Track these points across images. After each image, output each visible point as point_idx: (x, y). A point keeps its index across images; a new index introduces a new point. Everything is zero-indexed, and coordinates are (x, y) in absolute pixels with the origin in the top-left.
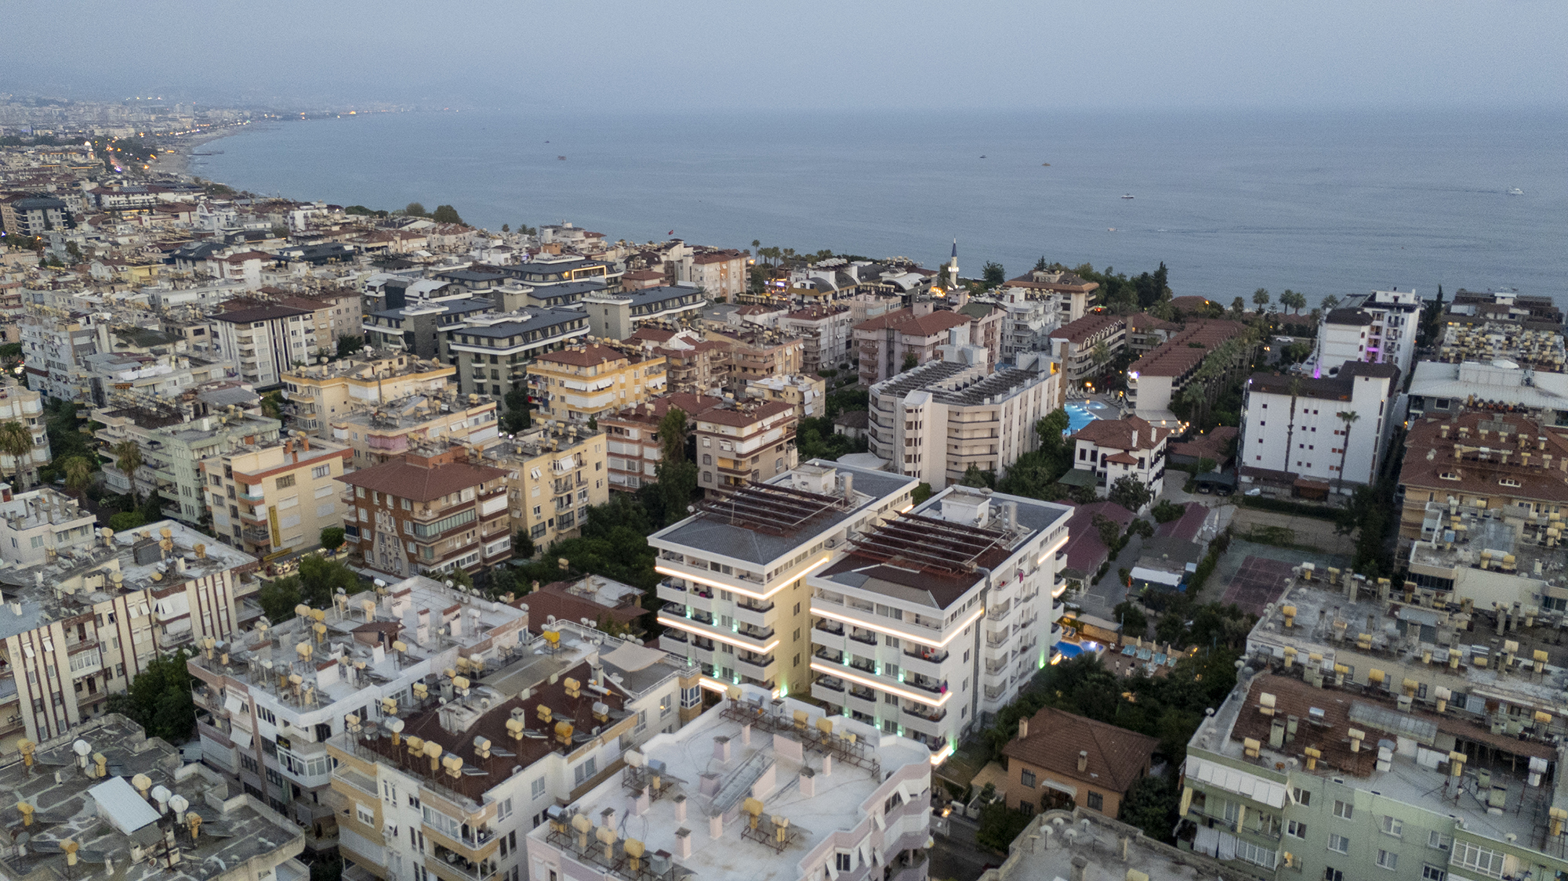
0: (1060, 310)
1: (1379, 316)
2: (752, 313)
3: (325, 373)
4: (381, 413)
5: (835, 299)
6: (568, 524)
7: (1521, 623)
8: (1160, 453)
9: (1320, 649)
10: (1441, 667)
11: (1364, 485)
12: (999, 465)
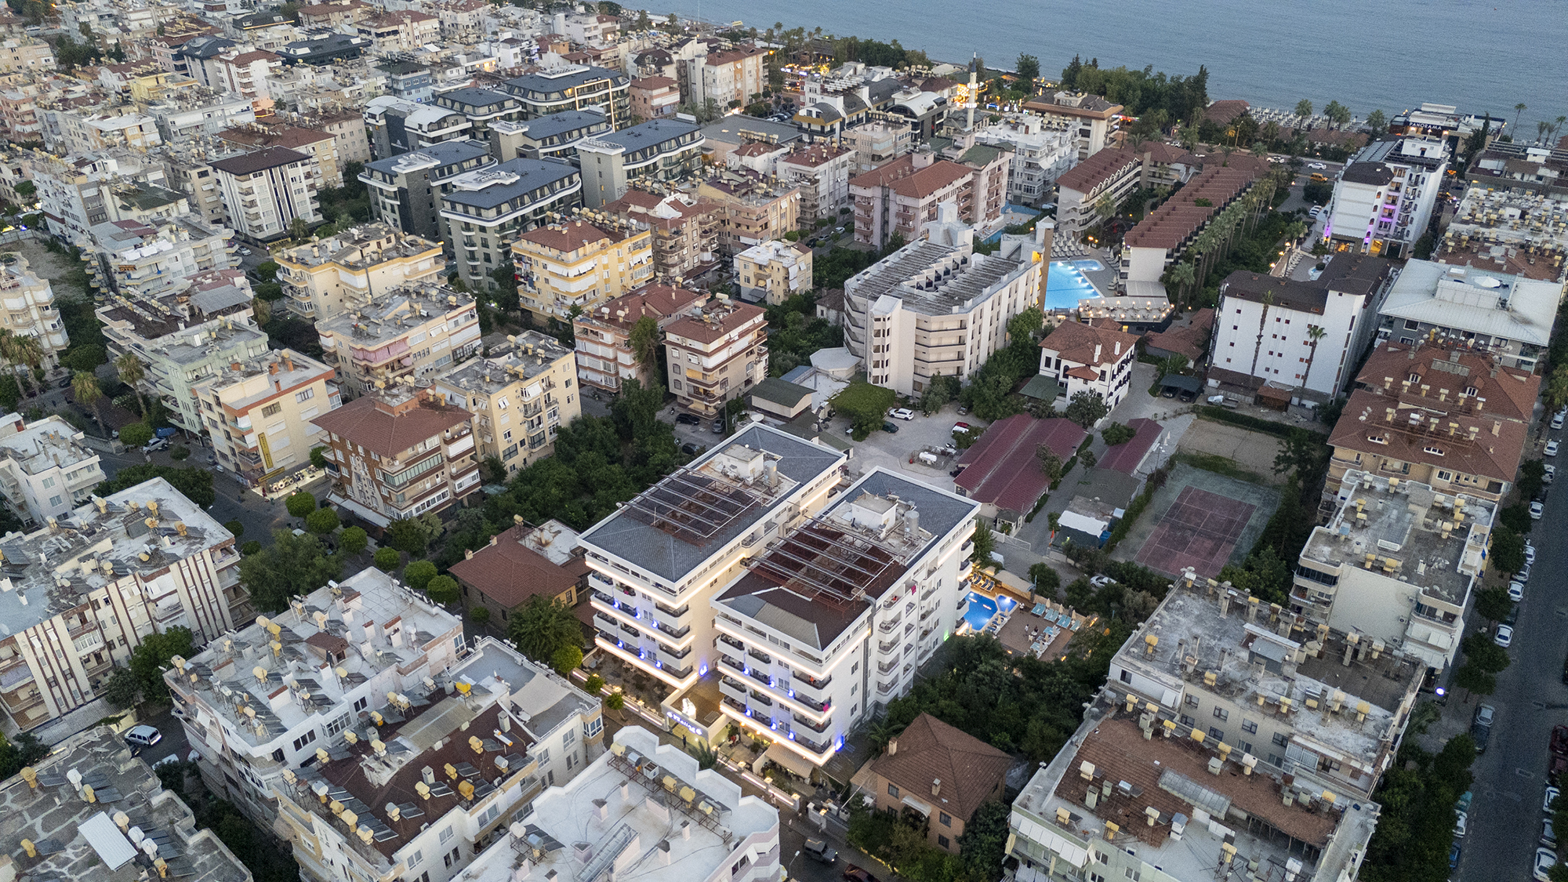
0: (1079, 137)
1: (1401, 174)
2: (751, 154)
3: (317, 255)
4: (363, 318)
5: (842, 129)
6: (540, 442)
7: (1368, 654)
8: (1126, 362)
9: (1172, 680)
10: (1273, 708)
11: (1328, 395)
12: (966, 371)
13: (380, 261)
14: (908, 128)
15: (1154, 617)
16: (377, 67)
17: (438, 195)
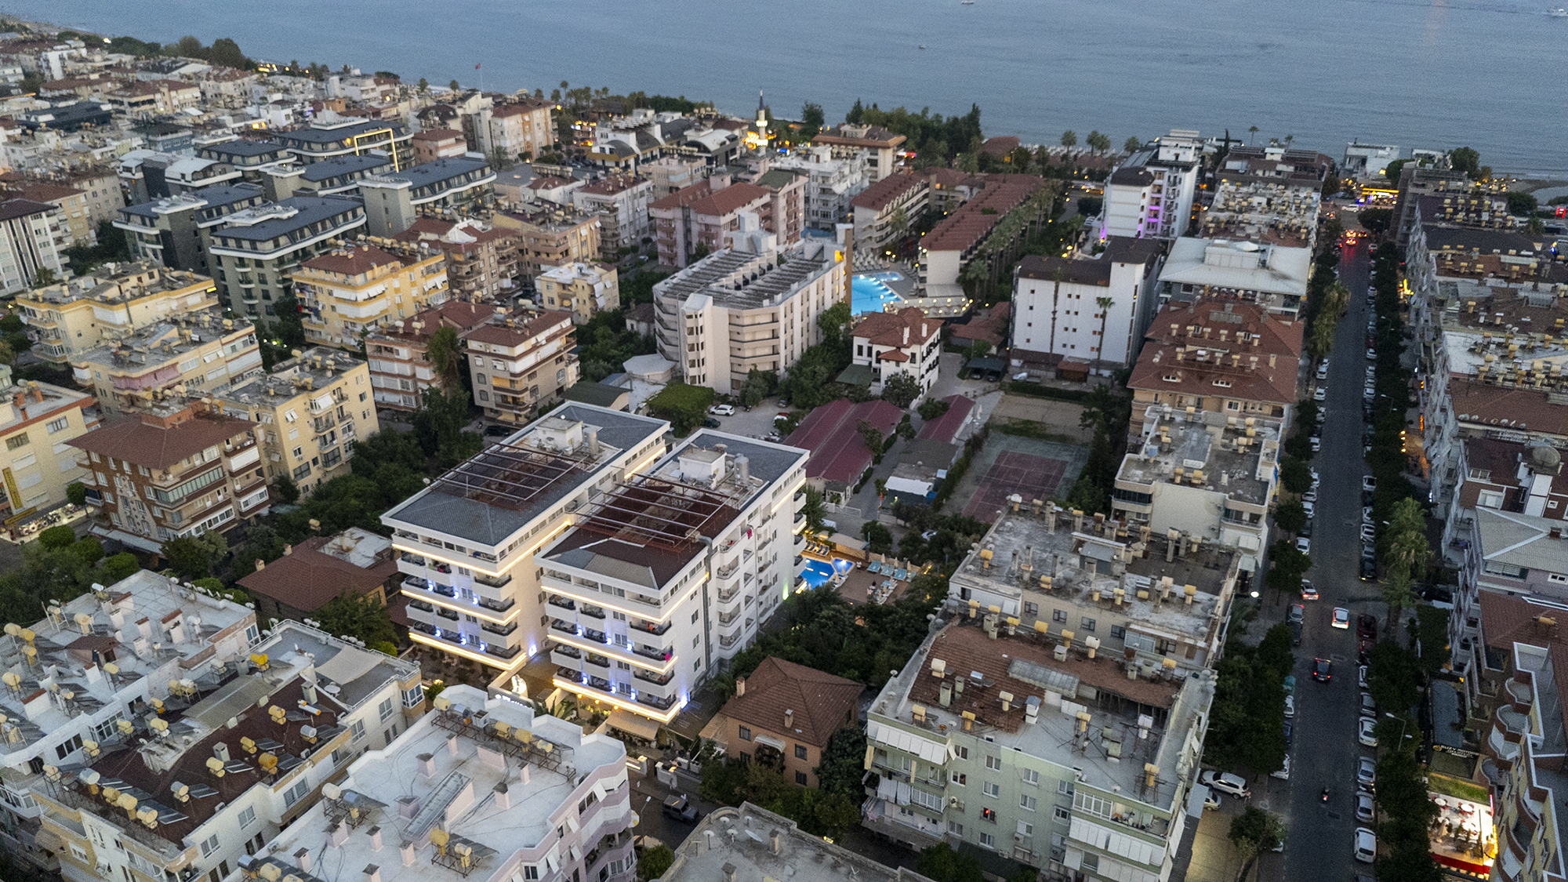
0: (868, 167)
1: (1160, 175)
2: (546, 187)
3: (67, 293)
4: (124, 347)
5: (637, 163)
6: (334, 460)
7: (1188, 549)
8: (933, 345)
9: (1010, 590)
10: (1108, 603)
11: (1121, 364)
12: (782, 365)
13: (142, 295)
14: (703, 162)
15: (987, 538)
16: (133, 130)
17: (206, 237)
